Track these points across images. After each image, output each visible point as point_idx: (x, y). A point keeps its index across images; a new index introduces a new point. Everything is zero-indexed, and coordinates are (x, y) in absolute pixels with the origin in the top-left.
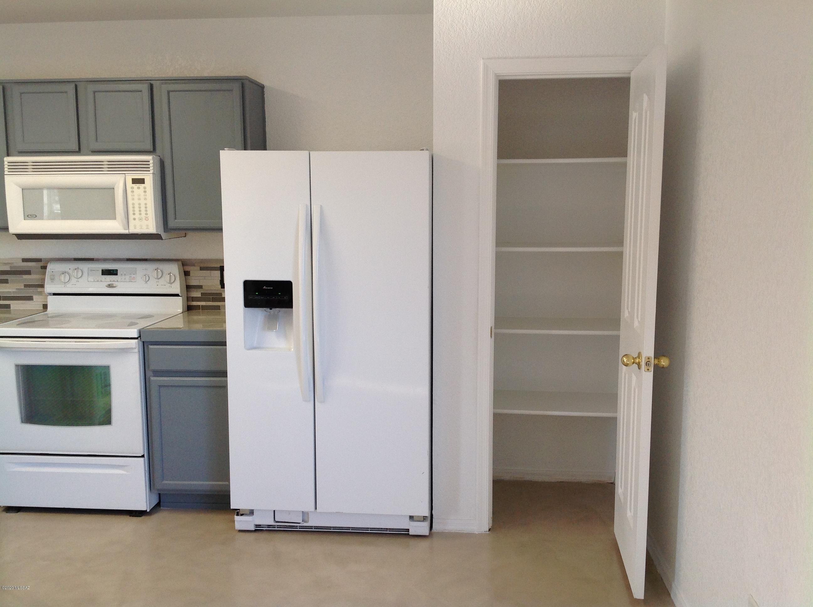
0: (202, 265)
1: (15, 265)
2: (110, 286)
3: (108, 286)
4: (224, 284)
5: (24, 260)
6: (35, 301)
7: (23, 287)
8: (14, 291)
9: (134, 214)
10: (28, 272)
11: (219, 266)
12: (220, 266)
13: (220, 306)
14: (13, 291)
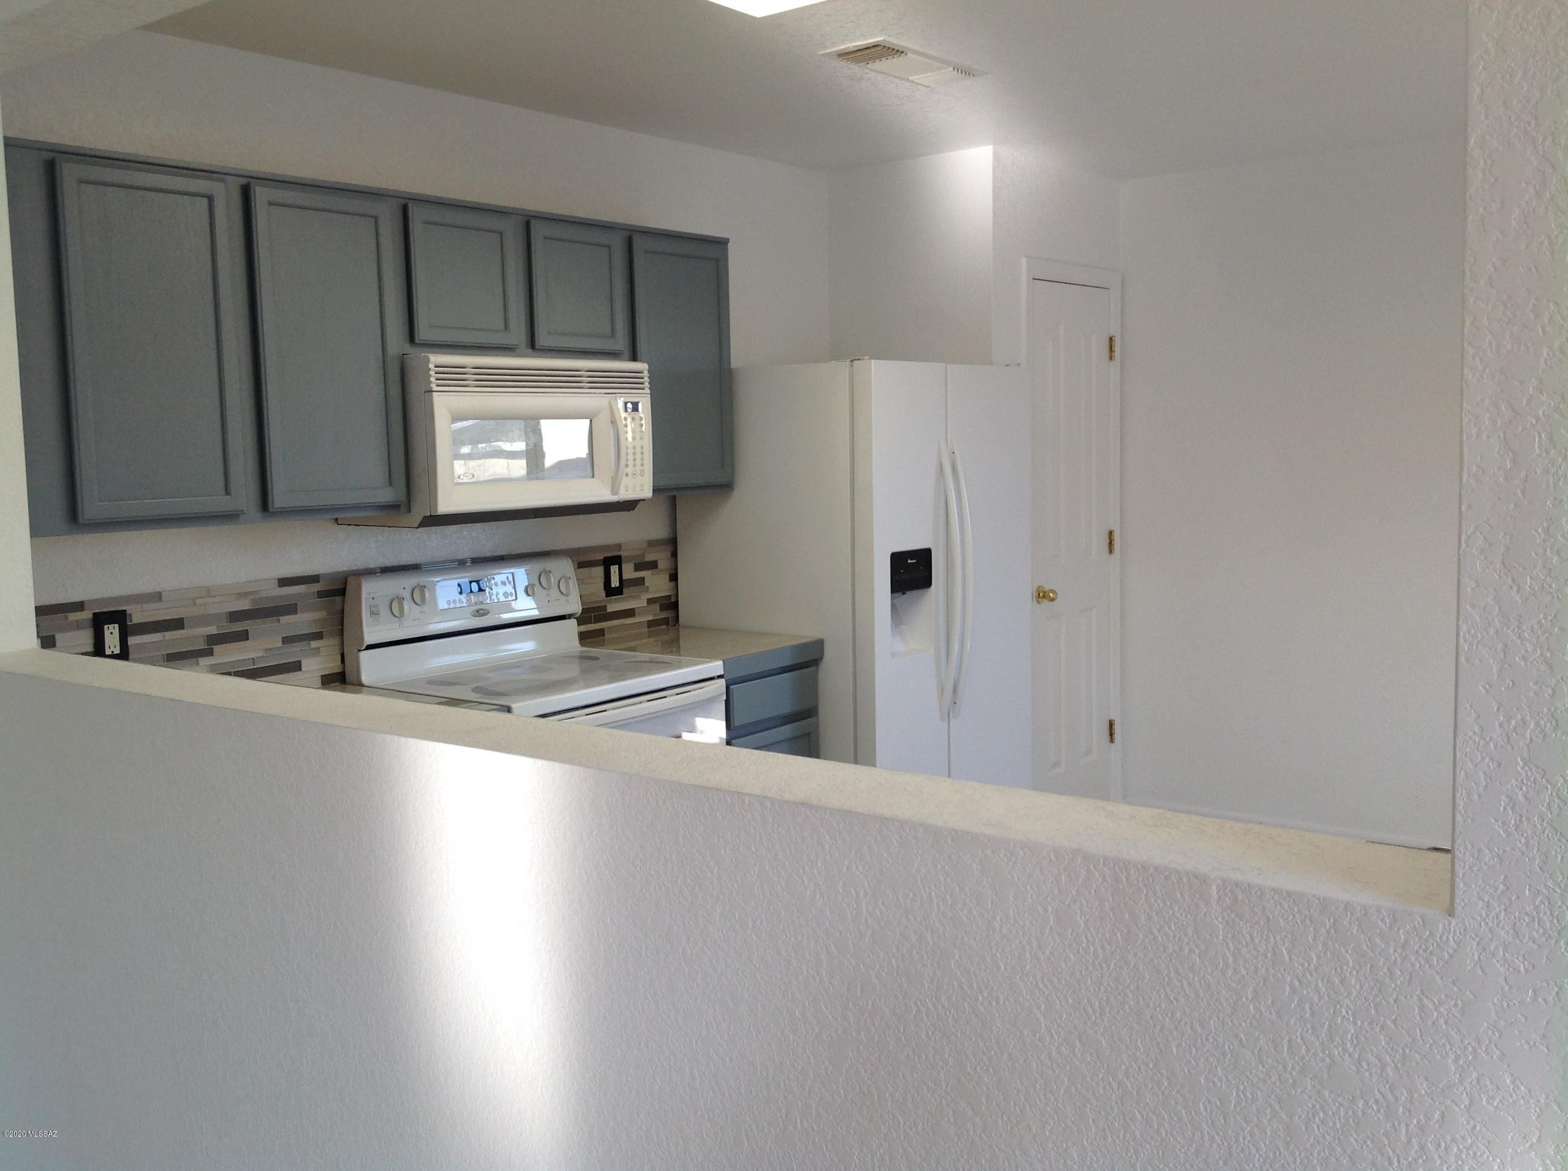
0: (583, 559)
1: (264, 594)
2: (479, 613)
3: (476, 613)
4: (605, 589)
5: (284, 582)
6: (304, 672)
7: (280, 644)
8: (261, 654)
9: (627, 466)
10: (291, 609)
11: (602, 558)
12: (605, 558)
13: (603, 629)
14: (259, 655)
